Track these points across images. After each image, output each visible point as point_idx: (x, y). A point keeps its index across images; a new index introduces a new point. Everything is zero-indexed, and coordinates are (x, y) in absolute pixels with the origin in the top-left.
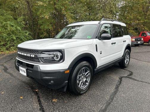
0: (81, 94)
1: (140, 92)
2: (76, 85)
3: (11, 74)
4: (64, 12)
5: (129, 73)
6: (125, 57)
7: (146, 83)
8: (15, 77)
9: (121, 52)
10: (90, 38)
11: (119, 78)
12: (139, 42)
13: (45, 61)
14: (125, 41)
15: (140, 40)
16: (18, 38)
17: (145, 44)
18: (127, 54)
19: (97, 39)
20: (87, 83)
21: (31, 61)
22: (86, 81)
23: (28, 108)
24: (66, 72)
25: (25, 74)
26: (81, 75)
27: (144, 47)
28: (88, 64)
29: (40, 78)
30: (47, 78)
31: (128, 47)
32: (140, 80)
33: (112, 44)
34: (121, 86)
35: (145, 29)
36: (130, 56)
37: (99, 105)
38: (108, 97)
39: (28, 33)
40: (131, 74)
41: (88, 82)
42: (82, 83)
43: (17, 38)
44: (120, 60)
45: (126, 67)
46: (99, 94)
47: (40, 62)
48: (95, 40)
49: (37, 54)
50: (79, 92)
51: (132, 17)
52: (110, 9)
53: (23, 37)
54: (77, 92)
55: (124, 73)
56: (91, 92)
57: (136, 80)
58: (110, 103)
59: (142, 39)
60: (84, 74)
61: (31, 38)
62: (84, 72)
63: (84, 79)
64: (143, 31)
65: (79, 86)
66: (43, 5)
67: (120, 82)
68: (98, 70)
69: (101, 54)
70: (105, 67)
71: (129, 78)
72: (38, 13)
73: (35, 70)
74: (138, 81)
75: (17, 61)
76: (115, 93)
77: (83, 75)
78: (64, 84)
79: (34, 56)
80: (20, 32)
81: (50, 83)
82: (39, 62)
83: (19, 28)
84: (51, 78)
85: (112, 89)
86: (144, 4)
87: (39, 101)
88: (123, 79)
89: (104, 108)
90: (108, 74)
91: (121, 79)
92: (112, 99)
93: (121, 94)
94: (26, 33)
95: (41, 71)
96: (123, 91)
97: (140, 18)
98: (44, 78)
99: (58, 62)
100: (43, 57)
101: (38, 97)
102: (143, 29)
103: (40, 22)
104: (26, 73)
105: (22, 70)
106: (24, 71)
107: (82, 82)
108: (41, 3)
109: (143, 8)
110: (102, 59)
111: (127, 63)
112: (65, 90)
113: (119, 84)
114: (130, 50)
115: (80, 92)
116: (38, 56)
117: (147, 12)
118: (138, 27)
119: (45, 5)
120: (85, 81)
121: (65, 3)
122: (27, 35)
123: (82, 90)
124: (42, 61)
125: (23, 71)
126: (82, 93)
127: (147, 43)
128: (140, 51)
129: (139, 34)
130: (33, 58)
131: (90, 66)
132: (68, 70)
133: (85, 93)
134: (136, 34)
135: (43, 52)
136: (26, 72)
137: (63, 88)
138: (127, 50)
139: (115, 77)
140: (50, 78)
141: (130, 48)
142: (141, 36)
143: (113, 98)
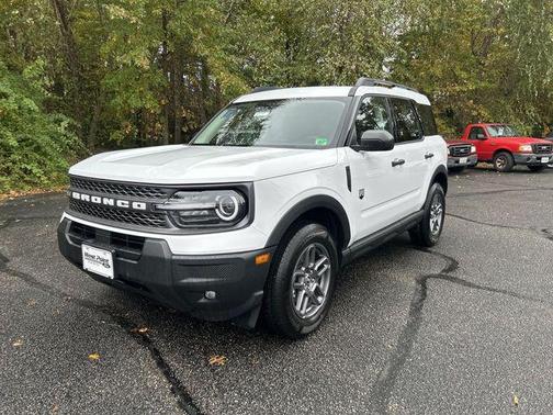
0: (304, 337)
1: (490, 322)
2: (288, 303)
3: (26, 278)
4: (199, 48)
5: (445, 264)
6: (430, 209)
7: (505, 292)
8: (45, 287)
9: (417, 193)
10: (325, 144)
11: (418, 281)
12: (463, 160)
13: (186, 223)
14: (431, 156)
15: (467, 153)
16: (24, 143)
17: (480, 165)
18: (435, 199)
19: (348, 148)
20: (320, 299)
21: (131, 225)
22: (318, 292)
23: (130, 390)
24: (259, 260)
25: (109, 273)
26: (303, 269)
27: (479, 176)
28: (323, 233)
29: (168, 283)
30: (195, 280)
31: (440, 177)
32: (485, 283)
33: (394, 164)
34: (427, 305)
35: (479, 114)
36: (443, 207)
37: (369, 368)
38: (394, 341)
39: (64, 124)
40: (453, 266)
41: (322, 295)
42: (307, 299)
43: (23, 140)
44: (415, 219)
45: (432, 244)
46: (361, 333)
47: (168, 227)
48: (342, 150)
49: (154, 200)
50: (298, 327)
51: (438, 72)
52: (365, 41)
53: (47, 138)
54: (293, 328)
55: (429, 263)
56: (334, 328)
57: (470, 285)
58: (401, 362)
59: (473, 149)
60: (312, 269)
61: (75, 141)
62: (310, 261)
63: (311, 284)
64: (475, 119)
65: (298, 308)
66: (126, 21)
67: (424, 295)
68: (352, 253)
69: (361, 198)
70: (370, 244)
71: (447, 278)
72: (105, 49)
73: (150, 254)
74: (478, 287)
75: (68, 227)
76: (412, 328)
77: (307, 270)
78: (250, 303)
79: (143, 207)
80: (33, 120)
81: (202, 300)
82: (164, 225)
83: (30, 103)
84: (210, 280)
85: (402, 316)
86: (478, 27)
87: (161, 363)
88: (431, 283)
89: (385, 374)
90: (379, 270)
91: (423, 282)
92: (407, 348)
93: (432, 332)
94: (58, 122)
95: (174, 257)
96: (437, 322)
97: (464, 75)
98: (185, 281)
99: (232, 225)
100: (177, 211)
101: (156, 353)
102: (475, 113)
103: (109, 81)
104: (111, 269)
105: (93, 257)
106: (103, 260)
107: (305, 295)
108: (122, 13)
109: (473, 44)
110: (364, 215)
111: (435, 229)
112: (252, 323)
113: (421, 301)
114: (445, 186)
115: (301, 328)
116: (160, 207)
117: (485, 55)
118: (455, 108)
119: (134, 20)
120: (313, 290)
121: (203, 14)
122: (61, 130)
123: (308, 322)
124: (175, 224)
125: (99, 262)
126: (306, 330)
127: (488, 162)
128: (469, 190)
129: (460, 130)
130: (139, 212)
131: (330, 239)
132: (264, 253)
133: (315, 331)
134: (449, 130)
135: (179, 193)
136: (111, 263)
137: (247, 314)
138: (435, 186)
139: (402, 278)
140: (205, 280)
141: (446, 180)
142: (469, 137)
143: (411, 345)
